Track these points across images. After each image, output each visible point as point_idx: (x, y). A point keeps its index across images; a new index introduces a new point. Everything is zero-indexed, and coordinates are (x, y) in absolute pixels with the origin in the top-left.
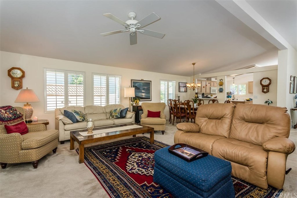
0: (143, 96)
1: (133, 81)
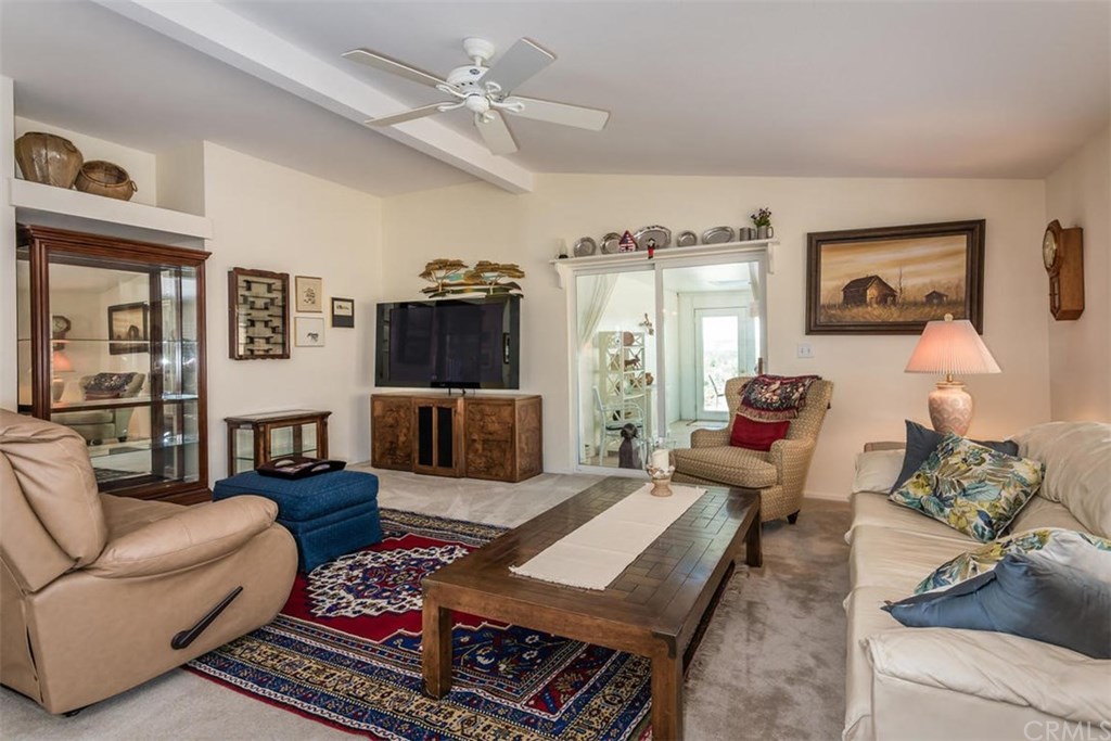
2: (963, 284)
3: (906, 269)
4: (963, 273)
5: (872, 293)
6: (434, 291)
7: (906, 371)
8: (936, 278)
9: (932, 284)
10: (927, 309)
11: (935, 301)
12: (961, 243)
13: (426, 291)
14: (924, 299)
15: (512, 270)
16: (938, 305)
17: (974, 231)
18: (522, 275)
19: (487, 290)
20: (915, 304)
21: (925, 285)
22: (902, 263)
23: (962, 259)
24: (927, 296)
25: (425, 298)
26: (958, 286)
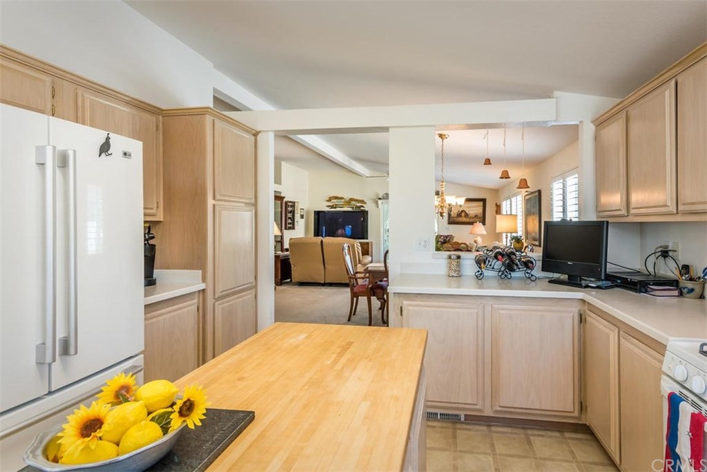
3: (471, 209)
4: (482, 211)
5: (463, 214)
6: (332, 207)
7: (470, 234)
8: (476, 212)
11: (476, 217)
12: (481, 203)
13: (328, 206)
14: (474, 217)
15: (362, 201)
17: (484, 201)
18: (366, 203)
19: (353, 208)
20: (472, 218)
21: (474, 213)
22: (469, 207)
23: (482, 208)
25: (328, 209)
26: (481, 214)
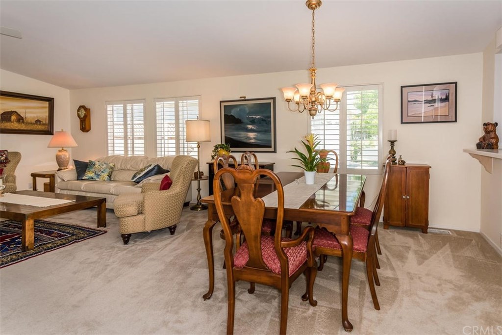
0: (249, 138)
1: (223, 104)
2: (48, 118)
3: (27, 110)
4: (47, 115)
5: (13, 118)
7: (48, 147)
8: (39, 115)
9: (37, 117)
10: (36, 126)
11: (38, 123)
12: (47, 104)
14: (34, 122)
16: (39, 125)
17: (50, 101)
20: (31, 123)
21: (34, 117)
22: (26, 108)
23: (47, 110)
24: (36, 121)
26: (46, 119)
